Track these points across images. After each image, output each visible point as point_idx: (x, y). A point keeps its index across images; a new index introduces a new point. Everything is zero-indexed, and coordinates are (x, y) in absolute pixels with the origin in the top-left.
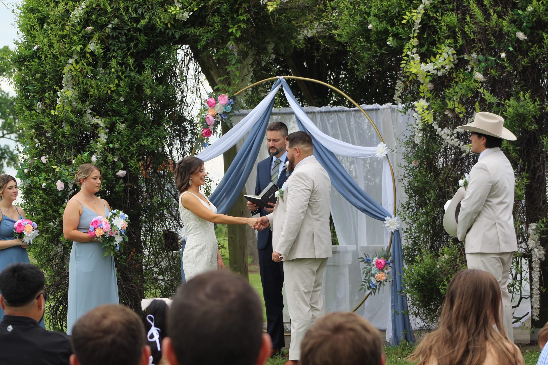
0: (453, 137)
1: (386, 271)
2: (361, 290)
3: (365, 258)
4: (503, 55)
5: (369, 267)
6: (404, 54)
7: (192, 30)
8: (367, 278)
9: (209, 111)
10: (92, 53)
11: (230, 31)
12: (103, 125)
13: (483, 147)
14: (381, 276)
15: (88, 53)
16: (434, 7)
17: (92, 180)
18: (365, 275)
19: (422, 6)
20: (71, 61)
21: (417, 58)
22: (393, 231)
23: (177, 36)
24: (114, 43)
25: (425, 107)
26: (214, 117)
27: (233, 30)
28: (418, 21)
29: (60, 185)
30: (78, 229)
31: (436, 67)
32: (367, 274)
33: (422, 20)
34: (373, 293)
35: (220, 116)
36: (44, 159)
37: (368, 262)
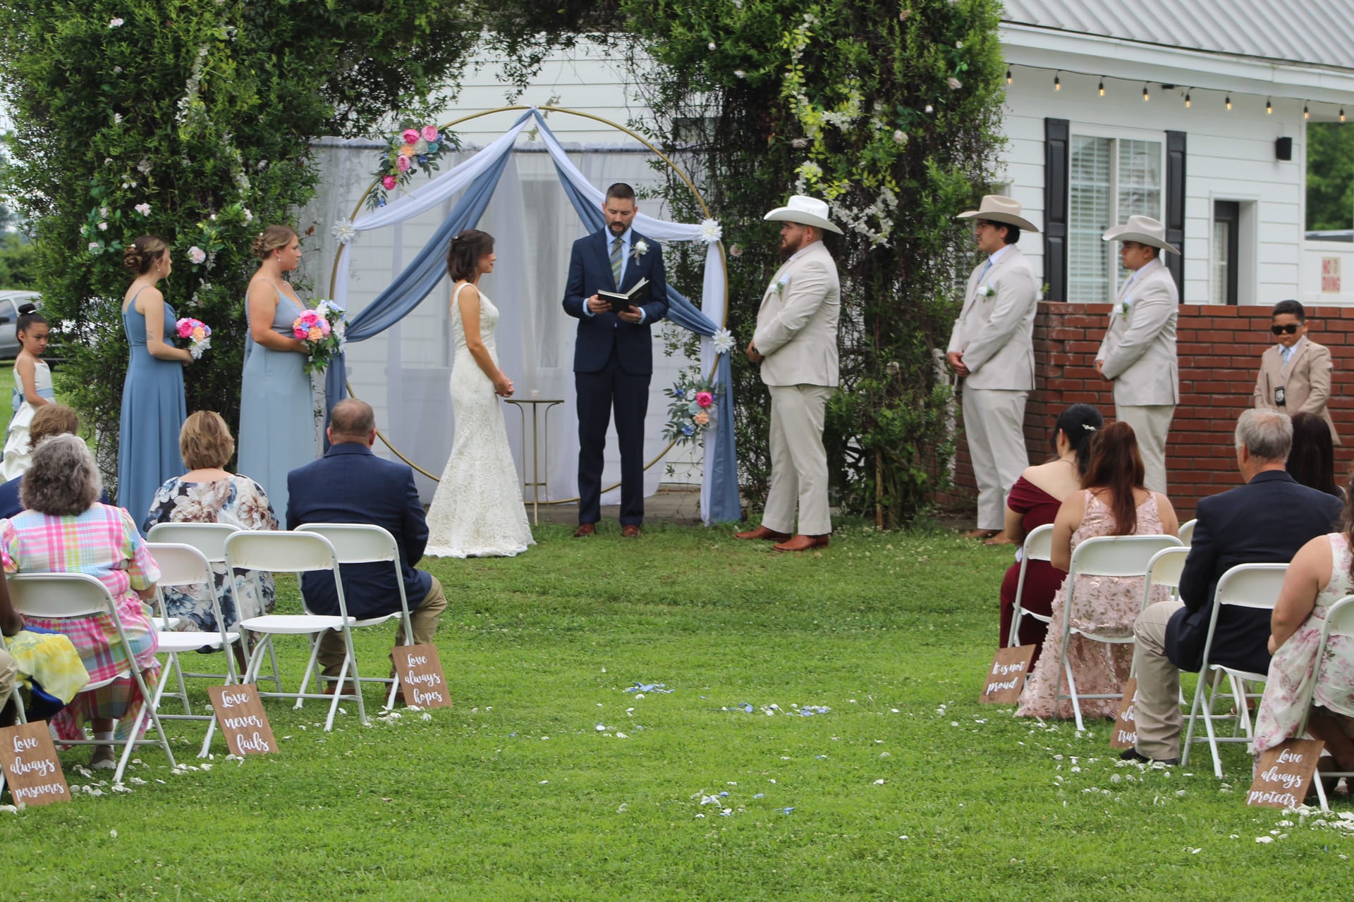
0: (862, 221)
1: (709, 411)
2: (666, 436)
3: (675, 391)
4: (929, 109)
5: (679, 403)
6: (784, 94)
7: (363, 17)
8: (675, 420)
9: (403, 148)
10: (228, 43)
11: (417, 22)
12: (240, 160)
13: (1001, 242)
14: (702, 417)
15: (221, 41)
16: (823, 28)
17: (292, 251)
18: (671, 415)
19: (806, 25)
20: (203, 52)
21: (805, 100)
22: (724, 351)
23: (342, 25)
24: (250, 27)
25: (820, 175)
26: (410, 159)
27: (421, 21)
28: (802, 47)
29: (196, 255)
30: (273, 328)
31: (844, 119)
32: (675, 415)
33: (807, 46)
34: (682, 443)
35: (415, 159)
36: (144, 209)
37: (679, 396)
